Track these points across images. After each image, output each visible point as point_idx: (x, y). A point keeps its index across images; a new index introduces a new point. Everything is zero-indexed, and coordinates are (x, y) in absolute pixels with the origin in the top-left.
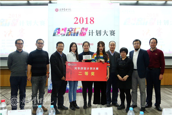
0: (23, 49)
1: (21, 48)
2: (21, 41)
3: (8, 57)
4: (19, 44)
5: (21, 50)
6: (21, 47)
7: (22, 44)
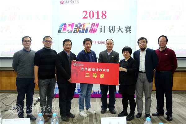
0: (30, 47)
1: (28, 47)
2: (28, 38)
3: (13, 56)
4: (26, 41)
5: (28, 48)
6: (28, 44)
7: (29, 41)
